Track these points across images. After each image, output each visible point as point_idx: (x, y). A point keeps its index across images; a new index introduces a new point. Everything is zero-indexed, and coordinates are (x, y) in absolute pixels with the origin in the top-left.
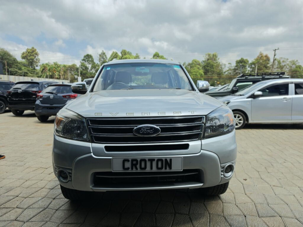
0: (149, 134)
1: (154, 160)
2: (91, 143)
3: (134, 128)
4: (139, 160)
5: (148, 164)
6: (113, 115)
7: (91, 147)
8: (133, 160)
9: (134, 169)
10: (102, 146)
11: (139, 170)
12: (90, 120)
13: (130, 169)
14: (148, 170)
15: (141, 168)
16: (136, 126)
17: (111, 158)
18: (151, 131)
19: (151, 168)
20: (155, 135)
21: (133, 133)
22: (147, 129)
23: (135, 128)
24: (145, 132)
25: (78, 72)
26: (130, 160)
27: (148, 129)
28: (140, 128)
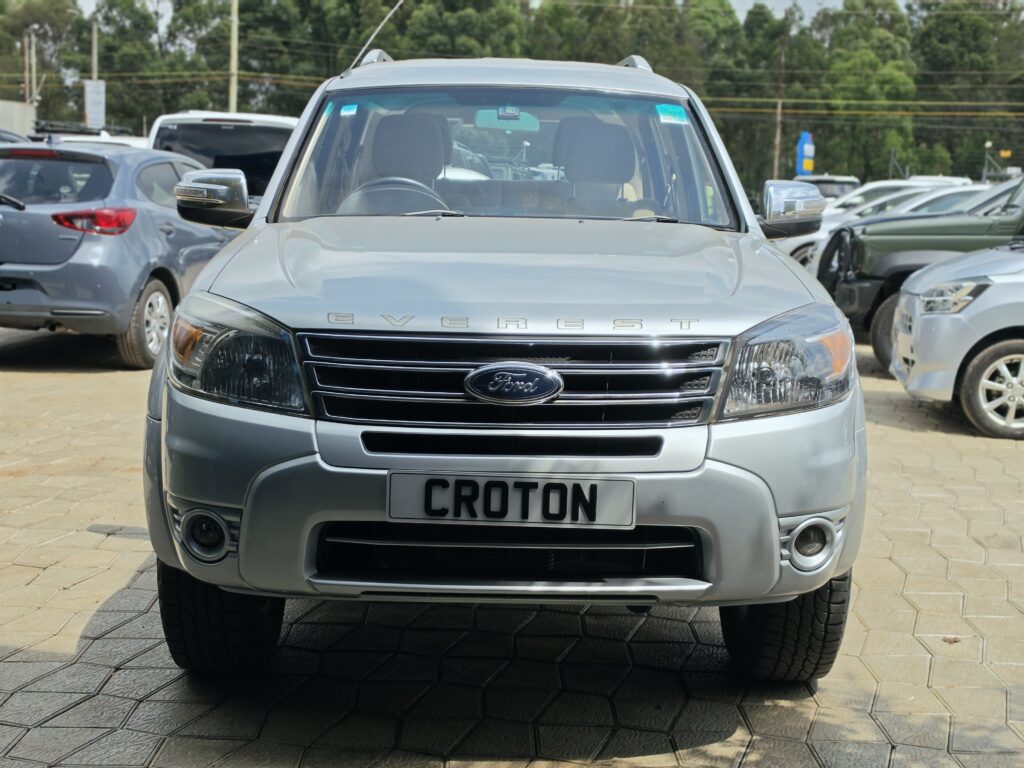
0: (520, 395)
1: (535, 485)
2: (313, 421)
3: (468, 372)
4: (482, 483)
5: (515, 500)
6: (395, 323)
7: (313, 432)
8: (461, 484)
9: (464, 514)
10: (353, 431)
11: (481, 521)
12: (311, 339)
13: (450, 515)
14: (512, 519)
15: (488, 512)
16: (476, 367)
17: (385, 472)
18: (528, 387)
19: (525, 514)
20: (543, 401)
21: (464, 391)
22: (514, 379)
23: (473, 372)
24: (508, 386)
25: (86, 50)
26: (451, 481)
27: (520, 379)
28: (490, 375)
